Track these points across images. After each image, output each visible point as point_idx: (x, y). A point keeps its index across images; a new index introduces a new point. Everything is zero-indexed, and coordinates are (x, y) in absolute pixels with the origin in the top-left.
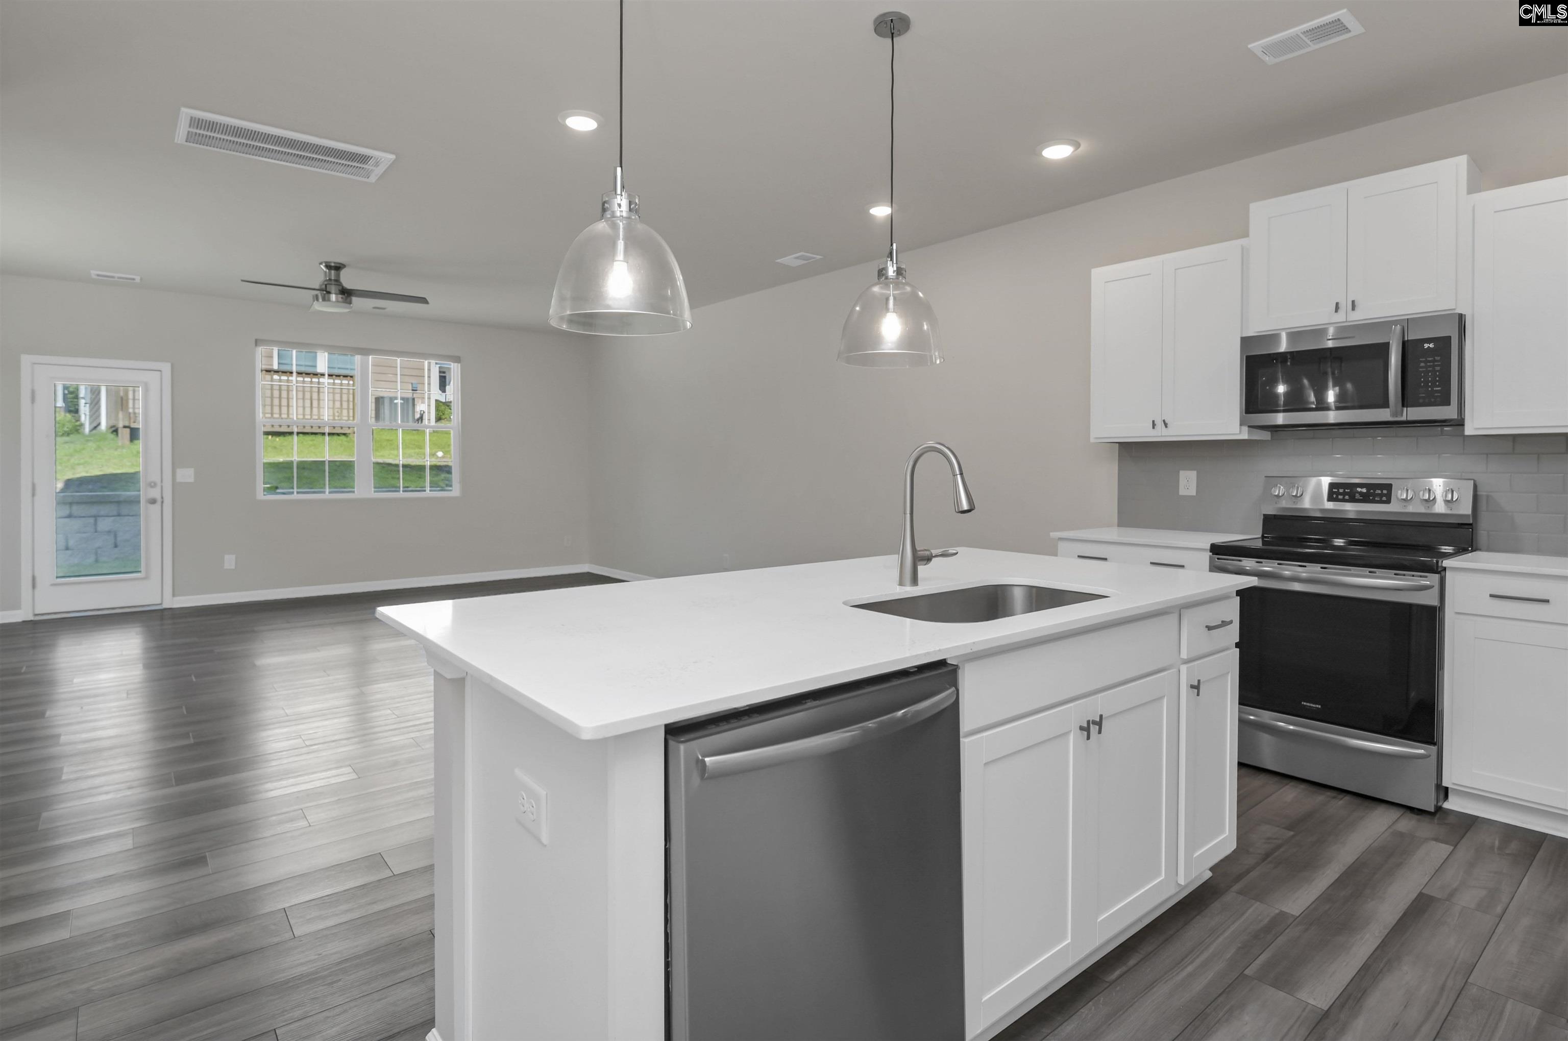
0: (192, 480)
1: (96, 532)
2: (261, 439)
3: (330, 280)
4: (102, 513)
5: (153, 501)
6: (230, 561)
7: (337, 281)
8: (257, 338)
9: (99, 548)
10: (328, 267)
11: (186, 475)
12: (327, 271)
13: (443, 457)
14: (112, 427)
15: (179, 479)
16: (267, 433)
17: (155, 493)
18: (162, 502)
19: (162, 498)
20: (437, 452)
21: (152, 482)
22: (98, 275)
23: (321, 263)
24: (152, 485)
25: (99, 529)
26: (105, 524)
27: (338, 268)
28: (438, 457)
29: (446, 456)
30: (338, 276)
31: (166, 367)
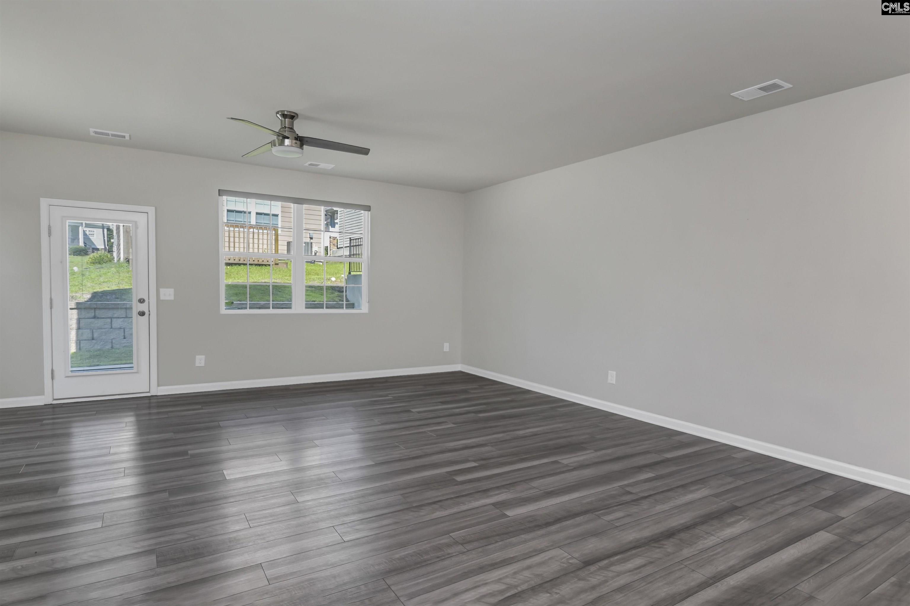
0: (172, 298)
1: (112, 328)
2: (223, 268)
3: (285, 127)
4: (115, 316)
5: (142, 314)
6: (200, 360)
7: (291, 129)
8: (219, 189)
9: (114, 339)
10: (284, 116)
11: (168, 294)
12: (283, 119)
13: (336, 281)
14: (127, 259)
15: (162, 298)
16: (228, 264)
17: (143, 307)
18: (149, 315)
19: (149, 311)
20: (331, 277)
21: (141, 299)
22: (96, 133)
23: (277, 113)
24: (142, 301)
25: (113, 326)
26: (117, 323)
27: (292, 117)
28: (332, 281)
29: (337, 280)
30: (292, 124)
31: (151, 210)
